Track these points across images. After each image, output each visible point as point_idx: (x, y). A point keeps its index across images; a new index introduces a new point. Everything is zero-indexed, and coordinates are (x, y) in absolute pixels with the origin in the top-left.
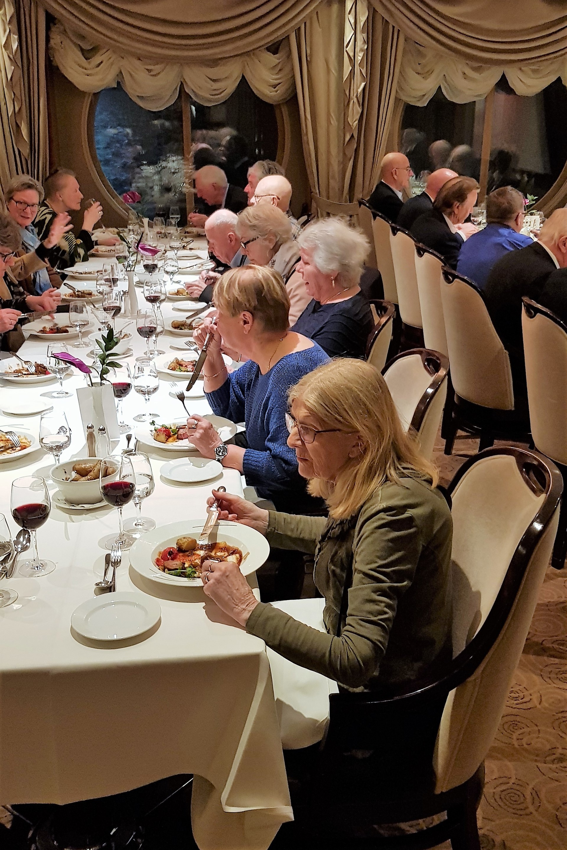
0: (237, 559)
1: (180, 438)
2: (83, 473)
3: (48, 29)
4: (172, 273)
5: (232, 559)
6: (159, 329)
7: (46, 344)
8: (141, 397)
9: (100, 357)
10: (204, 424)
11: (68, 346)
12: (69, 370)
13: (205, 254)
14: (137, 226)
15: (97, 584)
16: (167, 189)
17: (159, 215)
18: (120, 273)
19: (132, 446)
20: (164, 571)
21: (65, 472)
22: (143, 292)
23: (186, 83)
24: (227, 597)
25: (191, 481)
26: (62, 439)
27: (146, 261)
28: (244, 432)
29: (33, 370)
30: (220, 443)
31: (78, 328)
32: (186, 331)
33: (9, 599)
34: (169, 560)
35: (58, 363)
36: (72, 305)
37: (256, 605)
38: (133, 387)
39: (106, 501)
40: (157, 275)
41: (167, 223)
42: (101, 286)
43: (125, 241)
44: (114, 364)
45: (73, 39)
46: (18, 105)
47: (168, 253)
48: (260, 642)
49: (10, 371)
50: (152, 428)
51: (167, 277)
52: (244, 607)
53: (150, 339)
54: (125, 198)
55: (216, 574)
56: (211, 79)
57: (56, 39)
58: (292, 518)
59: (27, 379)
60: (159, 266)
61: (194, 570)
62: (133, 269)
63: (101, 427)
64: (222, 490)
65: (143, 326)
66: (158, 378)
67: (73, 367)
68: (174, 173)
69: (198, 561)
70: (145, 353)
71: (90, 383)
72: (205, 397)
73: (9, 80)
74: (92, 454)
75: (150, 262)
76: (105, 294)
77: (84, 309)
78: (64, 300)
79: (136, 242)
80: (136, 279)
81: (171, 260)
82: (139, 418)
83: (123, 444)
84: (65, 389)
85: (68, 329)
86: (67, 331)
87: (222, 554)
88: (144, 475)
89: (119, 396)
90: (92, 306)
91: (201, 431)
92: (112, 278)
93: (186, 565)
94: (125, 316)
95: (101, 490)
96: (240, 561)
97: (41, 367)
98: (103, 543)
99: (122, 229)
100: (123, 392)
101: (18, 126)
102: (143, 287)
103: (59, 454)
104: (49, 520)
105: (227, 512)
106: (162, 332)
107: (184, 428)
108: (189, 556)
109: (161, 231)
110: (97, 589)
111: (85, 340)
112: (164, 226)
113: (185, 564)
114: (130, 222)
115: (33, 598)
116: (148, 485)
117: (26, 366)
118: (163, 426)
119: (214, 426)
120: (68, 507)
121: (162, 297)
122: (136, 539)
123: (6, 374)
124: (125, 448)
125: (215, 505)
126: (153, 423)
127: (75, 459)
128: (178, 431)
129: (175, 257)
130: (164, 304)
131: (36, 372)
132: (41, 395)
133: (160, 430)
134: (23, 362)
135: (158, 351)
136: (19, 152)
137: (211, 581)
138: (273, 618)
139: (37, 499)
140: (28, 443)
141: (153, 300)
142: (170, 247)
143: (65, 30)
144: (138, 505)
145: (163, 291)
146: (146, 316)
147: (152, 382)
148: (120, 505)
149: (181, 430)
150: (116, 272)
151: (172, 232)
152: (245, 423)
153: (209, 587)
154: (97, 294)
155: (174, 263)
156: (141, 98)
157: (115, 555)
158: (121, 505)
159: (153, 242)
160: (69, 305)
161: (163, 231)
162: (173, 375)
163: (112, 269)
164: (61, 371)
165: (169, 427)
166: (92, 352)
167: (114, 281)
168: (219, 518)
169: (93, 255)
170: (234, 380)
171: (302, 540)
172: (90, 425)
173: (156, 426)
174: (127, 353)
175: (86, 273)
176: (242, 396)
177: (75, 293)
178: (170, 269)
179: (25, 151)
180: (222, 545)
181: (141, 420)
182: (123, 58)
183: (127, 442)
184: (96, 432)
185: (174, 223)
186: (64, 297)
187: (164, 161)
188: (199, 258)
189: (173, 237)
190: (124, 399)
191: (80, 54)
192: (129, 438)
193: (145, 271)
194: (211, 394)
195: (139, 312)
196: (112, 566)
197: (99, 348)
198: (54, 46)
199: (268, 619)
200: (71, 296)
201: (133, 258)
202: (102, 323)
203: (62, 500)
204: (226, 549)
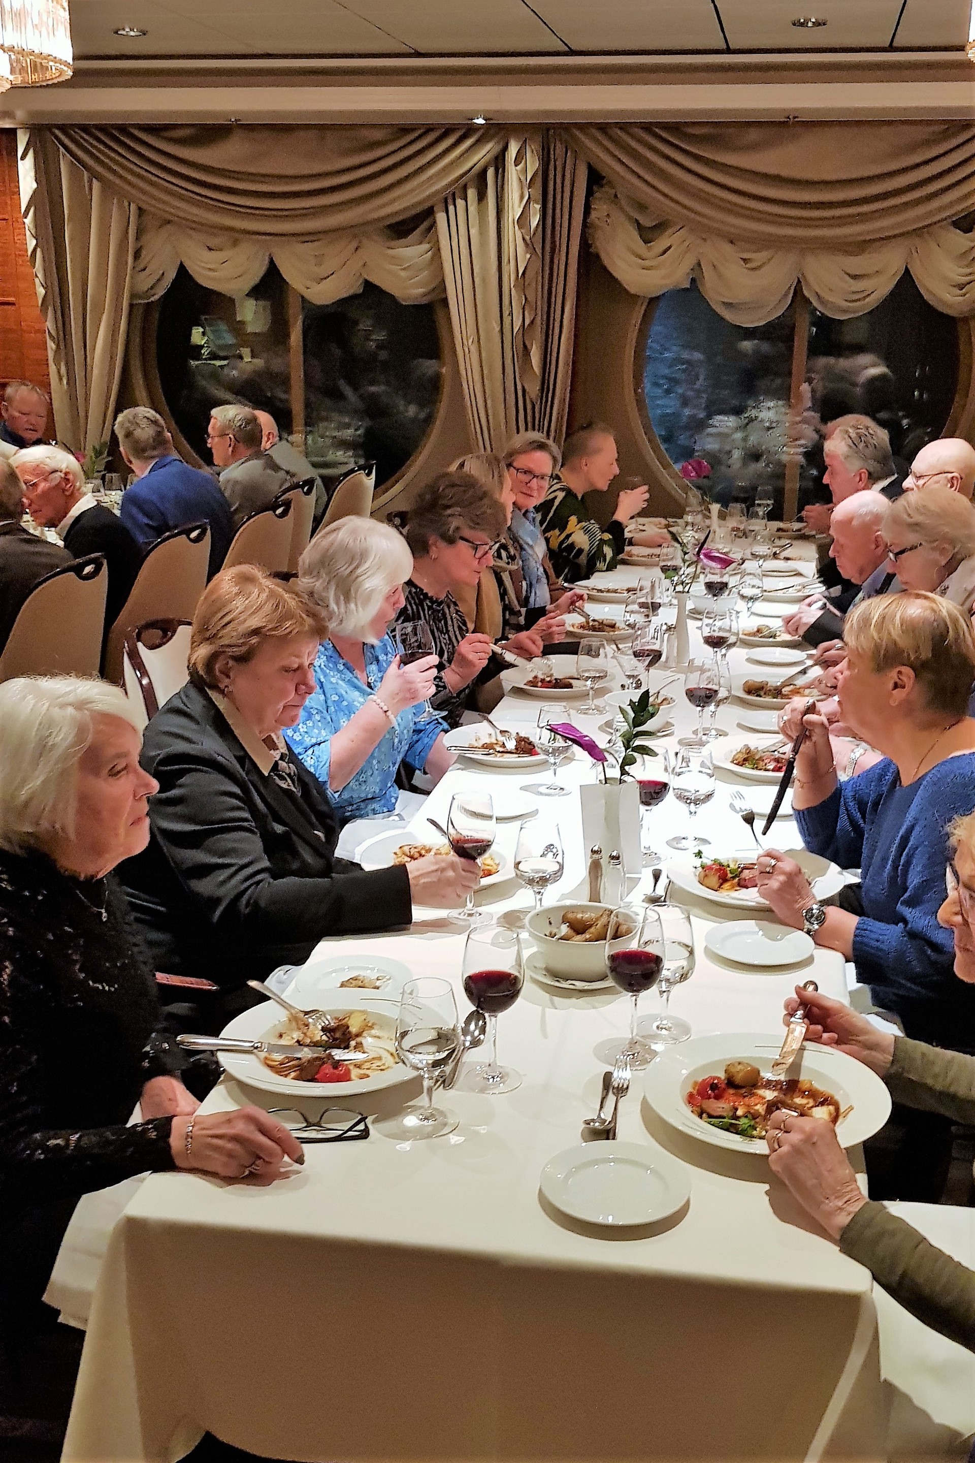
0: (830, 1114)
1: (743, 885)
2: (579, 928)
3: (590, 193)
4: (751, 598)
5: (821, 1113)
6: (722, 694)
7: (538, 705)
8: (682, 807)
9: (623, 736)
10: (787, 865)
11: (572, 712)
12: (570, 752)
13: (810, 568)
14: (700, 517)
15: (587, 1123)
16: (755, 456)
17: (737, 500)
18: (663, 595)
19: (660, 891)
20: (700, 1116)
21: (550, 923)
22: (700, 628)
23: (806, 280)
24: (811, 1182)
25: (756, 963)
26: (549, 865)
27: (709, 576)
28: (858, 886)
29: (511, 745)
30: (812, 901)
31: (589, 683)
32: (768, 700)
33: (445, 1125)
34: (709, 1098)
35: (554, 739)
36: (584, 642)
37: (863, 1203)
38: (671, 789)
39: (611, 980)
40: (725, 601)
41: (750, 514)
42: (632, 615)
43: (679, 542)
44: (644, 750)
45: (628, 209)
46: (530, 314)
47: (747, 565)
48: (865, 1274)
49: (476, 744)
50: (698, 862)
51: (741, 605)
52: (840, 1204)
53: (706, 709)
54: (685, 471)
55: (795, 1137)
56: (849, 275)
57: (600, 209)
58: (937, 1055)
59: (501, 759)
60: (730, 586)
61: (752, 1123)
62: (686, 589)
63: (614, 854)
64: (811, 988)
65: (695, 686)
66: (714, 778)
67: (576, 748)
68: (769, 428)
69: (761, 1109)
70: (695, 732)
71: (602, 778)
72: (793, 818)
73: (520, 275)
74: (595, 896)
75: (716, 579)
76: (639, 629)
77: (601, 651)
78: (569, 634)
79: (696, 545)
80: (690, 605)
81: (751, 577)
82: (676, 842)
83: (646, 886)
84: (559, 781)
85: (572, 681)
86: (570, 686)
87: (804, 1101)
88: (679, 943)
89: (647, 804)
90: (614, 647)
91: (782, 878)
92: (652, 603)
93: (740, 1113)
94: (666, 667)
95: (607, 962)
96: (835, 1119)
97: (525, 742)
98: (603, 1051)
99: (674, 520)
100: (654, 795)
101: (526, 350)
102: (701, 619)
103: (542, 891)
104: (520, 1002)
105: (819, 1027)
106: (726, 698)
107: (753, 868)
108: (744, 1097)
109: (739, 526)
110: (586, 1130)
111: (599, 702)
112: (744, 518)
113: (737, 1109)
114: (687, 509)
115: (483, 1130)
116: (684, 963)
117: (501, 739)
118: (715, 861)
119: (803, 870)
120: (549, 983)
121: (732, 639)
122: (655, 1053)
123: (472, 748)
124: (649, 891)
125: (800, 1013)
126: (699, 854)
127: (568, 902)
128: (741, 872)
129: (759, 571)
130: (734, 651)
131: (516, 749)
132: (521, 789)
133: (710, 868)
134: (498, 731)
135: (716, 729)
136: (524, 391)
137: (785, 1149)
138: (893, 1234)
139: (502, 962)
140: (496, 867)
141: (716, 642)
142: (752, 554)
143: (616, 196)
144: (665, 994)
145: (734, 630)
146: (702, 670)
147: (702, 784)
148: (636, 991)
149: (746, 872)
150: (657, 591)
151: (756, 528)
152: (860, 871)
153: (780, 1158)
154: (624, 626)
155: (756, 582)
156: (728, 305)
157: (621, 1076)
158: (638, 991)
159: (723, 545)
160: (579, 642)
161: (742, 527)
162: (742, 775)
163: (653, 586)
164: (556, 751)
165: (725, 864)
166: (609, 724)
167: (655, 607)
168: (806, 1039)
169: (624, 562)
170: (848, 793)
171: (953, 1097)
172: (596, 848)
173: (704, 860)
174: (665, 731)
175: (608, 591)
176: (861, 821)
177: (588, 623)
178: (748, 592)
179: (533, 389)
180: (805, 1086)
181: (680, 846)
182: (705, 240)
183: (652, 881)
184: (604, 862)
185: (761, 513)
186: (571, 629)
187: (754, 407)
188: (799, 574)
189: (759, 537)
190: (654, 808)
191: (635, 234)
192: (657, 876)
193: (705, 592)
194: (803, 813)
195: (691, 662)
196: (614, 1093)
197: (623, 720)
198: (597, 221)
199: (882, 1234)
200: (582, 627)
201: (692, 569)
202: (629, 677)
203: (541, 969)
204: (812, 1094)
